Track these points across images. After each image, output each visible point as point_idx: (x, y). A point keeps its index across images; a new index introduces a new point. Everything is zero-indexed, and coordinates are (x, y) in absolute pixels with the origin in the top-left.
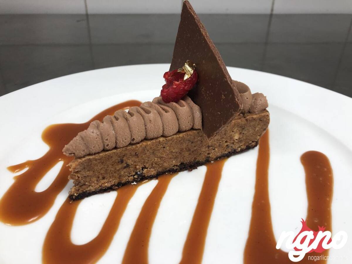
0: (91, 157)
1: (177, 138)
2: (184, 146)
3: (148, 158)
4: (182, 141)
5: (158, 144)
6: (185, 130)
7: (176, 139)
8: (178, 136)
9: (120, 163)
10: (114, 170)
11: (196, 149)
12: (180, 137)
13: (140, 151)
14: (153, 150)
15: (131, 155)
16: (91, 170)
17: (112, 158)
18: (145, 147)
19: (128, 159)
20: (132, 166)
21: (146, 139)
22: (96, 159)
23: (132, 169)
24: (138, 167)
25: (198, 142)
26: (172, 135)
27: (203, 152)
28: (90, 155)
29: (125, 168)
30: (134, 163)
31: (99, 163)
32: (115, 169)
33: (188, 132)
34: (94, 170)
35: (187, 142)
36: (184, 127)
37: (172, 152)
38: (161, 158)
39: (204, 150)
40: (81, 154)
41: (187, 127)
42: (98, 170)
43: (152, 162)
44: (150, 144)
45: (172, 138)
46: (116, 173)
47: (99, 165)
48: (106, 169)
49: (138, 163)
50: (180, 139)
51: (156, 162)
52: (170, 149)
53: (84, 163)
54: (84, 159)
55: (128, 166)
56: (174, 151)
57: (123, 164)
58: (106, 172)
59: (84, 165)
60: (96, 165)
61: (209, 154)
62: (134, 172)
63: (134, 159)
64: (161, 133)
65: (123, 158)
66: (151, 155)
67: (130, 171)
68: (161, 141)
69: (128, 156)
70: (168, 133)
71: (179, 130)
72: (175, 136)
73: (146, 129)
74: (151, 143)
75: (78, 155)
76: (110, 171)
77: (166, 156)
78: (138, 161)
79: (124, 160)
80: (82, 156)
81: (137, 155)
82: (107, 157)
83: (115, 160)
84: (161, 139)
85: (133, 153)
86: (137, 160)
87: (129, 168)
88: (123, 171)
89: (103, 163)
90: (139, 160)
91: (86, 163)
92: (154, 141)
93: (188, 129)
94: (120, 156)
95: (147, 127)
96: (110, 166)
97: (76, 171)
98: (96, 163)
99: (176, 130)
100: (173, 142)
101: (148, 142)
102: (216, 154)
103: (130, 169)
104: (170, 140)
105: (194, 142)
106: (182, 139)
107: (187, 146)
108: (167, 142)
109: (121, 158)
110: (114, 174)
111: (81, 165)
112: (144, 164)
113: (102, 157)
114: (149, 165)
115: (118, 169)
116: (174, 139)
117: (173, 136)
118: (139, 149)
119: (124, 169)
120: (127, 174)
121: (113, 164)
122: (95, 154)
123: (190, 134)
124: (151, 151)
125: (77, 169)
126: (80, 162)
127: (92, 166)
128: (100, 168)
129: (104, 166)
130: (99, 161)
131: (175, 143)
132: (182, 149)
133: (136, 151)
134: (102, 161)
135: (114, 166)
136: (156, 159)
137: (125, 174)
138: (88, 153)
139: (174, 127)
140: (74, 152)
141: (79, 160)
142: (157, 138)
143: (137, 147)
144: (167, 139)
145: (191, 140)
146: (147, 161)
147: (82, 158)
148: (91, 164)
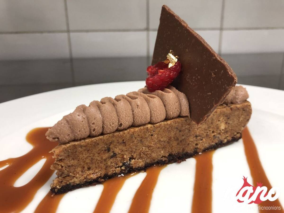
0: (76, 143)
1: (165, 125)
2: (172, 134)
3: (136, 147)
4: (170, 129)
5: (146, 130)
6: (172, 116)
7: (164, 127)
8: (165, 123)
9: (106, 151)
10: (100, 160)
11: (184, 139)
12: (167, 124)
13: (127, 139)
14: (141, 137)
15: (118, 143)
16: (76, 158)
17: (99, 146)
18: (132, 134)
19: (115, 147)
20: (119, 155)
21: (133, 126)
22: (82, 145)
23: (119, 159)
24: (125, 156)
25: (186, 130)
26: (160, 121)
27: (191, 143)
28: (74, 140)
29: (112, 157)
30: (121, 152)
31: (85, 150)
32: (102, 158)
33: (175, 119)
34: (79, 158)
35: (175, 130)
36: (171, 113)
37: (160, 141)
38: (149, 147)
39: (192, 140)
40: (66, 139)
41: (175, 113)
42: (83, 159)
43: (139, 151)
44: (137, 131)
45: (160, 125)
46: (102, 163)
47: (84, 153)
48: (92, 158)
49: (126, 152)
50: (168, 127)
51: (144, 151)
52: (158, 138)
53: (69, 150)
54: (68, 145)
55: (115, 155)
56: (162, 140)
57: (110, 152)
58: (92, 162)
59: (69, 152)
60: (81, 153)
61: (197, 144)
62: (121, 162)
63: (121, 147)
64: (149, 118)
65: (110, 145)
66: (139, 143)
67: (117, 161)
68: (149, 128)
69: (115, 144)
70: (156, 120)
71: (166, 116)
72: (163, 122)
73: (133, 114)
74: (139, 129)
75: (63, 140)
76: (96, 160)
77: (154, 145)
78: (126, 150)
79: (111, 148)
80: (67, 141)
81: (125, 143)
82: (94, 144)
83: (102, 148)
84: (149, 126)
85: (121, 141)
86: (124, 148)
87: (116, 158)
88: (109, 161)
89: (89, 150)
90: (126, 148)
91: (70, 150)
92: (142, 128)
93: (175, 116)
94: (107, 143)
95: (134, 113)
96: (96, 155)
97: (60, 158)
98: (82, 150)
99: (163, 117)
100: (160, 129)
101: (135, 128)
102: (204, 144)
103: (118, 158)
104: (158, 127)
105: (182, 131)
106: (170, 126)
107: (175, 134)
108: (155, 130)
109: (107, 145)
110: (100, 164)
111: (65, 152)
112: (131, 153)
113: (88, 143)
114: (137, 155)
115: (104, 158)
116: (162, 126)
117: (161, 123)
118: (126, 136)
119: (110, 158)
120: (113, 164)
121: (99, 152)
122: (80, 140)
123: (178, 122)
124: (139, 139)
125: (61, 156)
126: (65, 148)
127: (77, 153)
128: (86, 157)
129: (90, 154)
130: (85, 148)
131: (163, 131)
132: (170, 138)
133: (124, 138)
134: (88, 148)
135: (100, 154)
136: (144, 148)
137: (112, 165)
138: (73, 138)
139: (162, 113)
140: (58, 137)
141: (64, 146)
142: (144, 125)
143: (125, 133)
144: (155, 125)
145: (179, 128)
146: (135, 150)
147: (66, 144)
148: (76, 151)
